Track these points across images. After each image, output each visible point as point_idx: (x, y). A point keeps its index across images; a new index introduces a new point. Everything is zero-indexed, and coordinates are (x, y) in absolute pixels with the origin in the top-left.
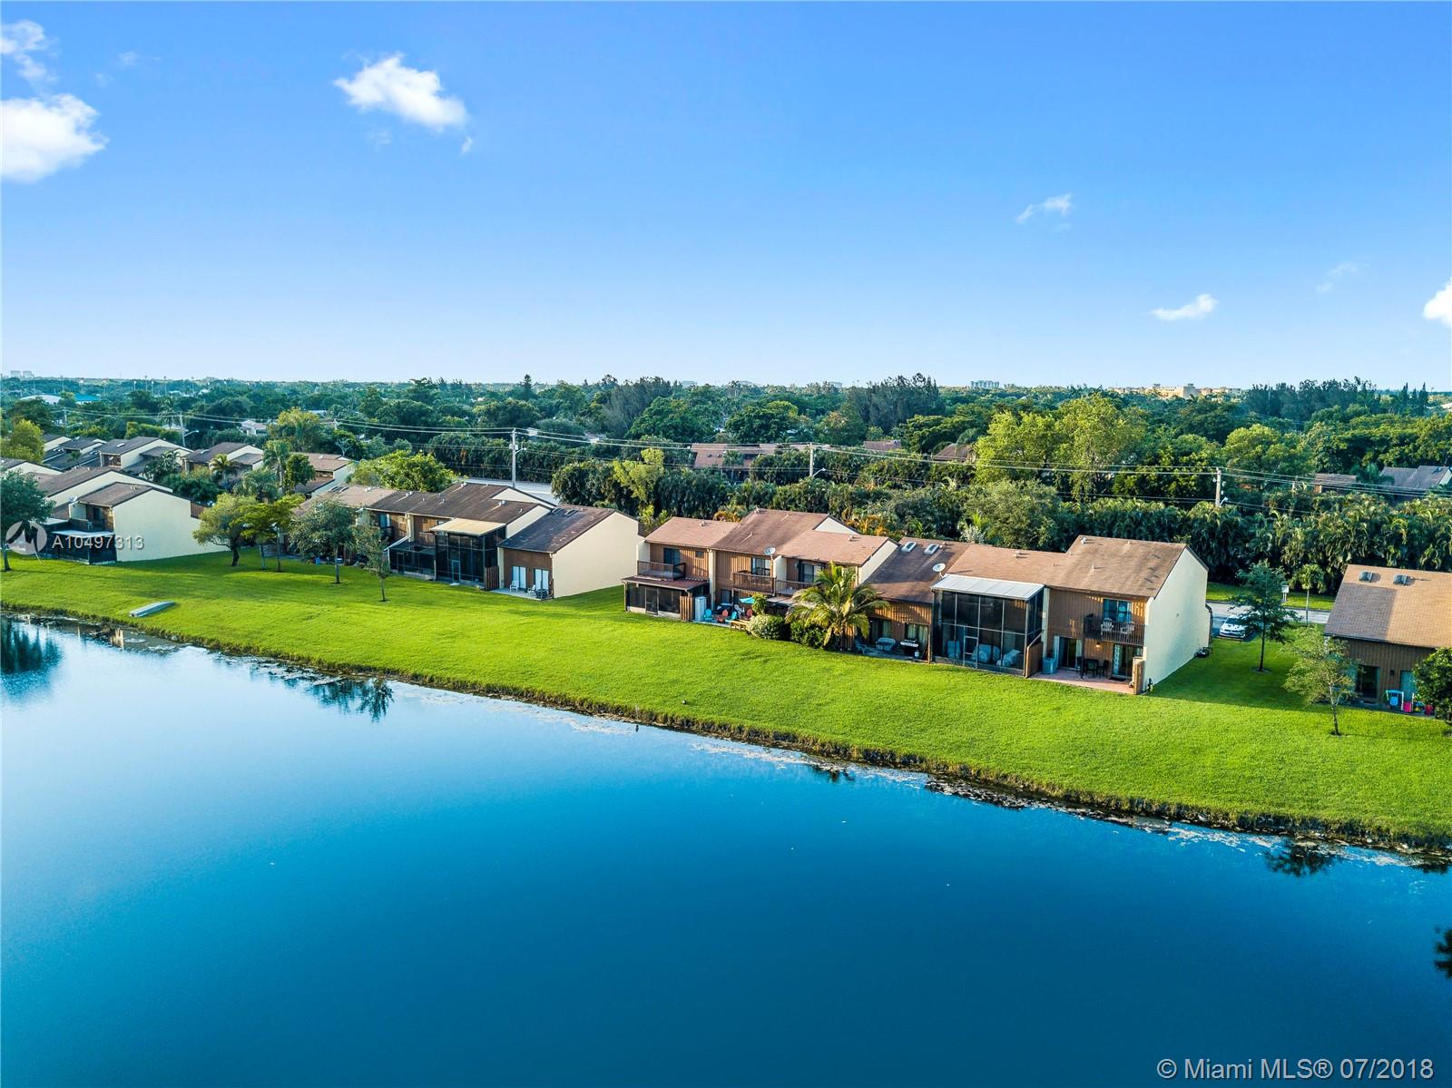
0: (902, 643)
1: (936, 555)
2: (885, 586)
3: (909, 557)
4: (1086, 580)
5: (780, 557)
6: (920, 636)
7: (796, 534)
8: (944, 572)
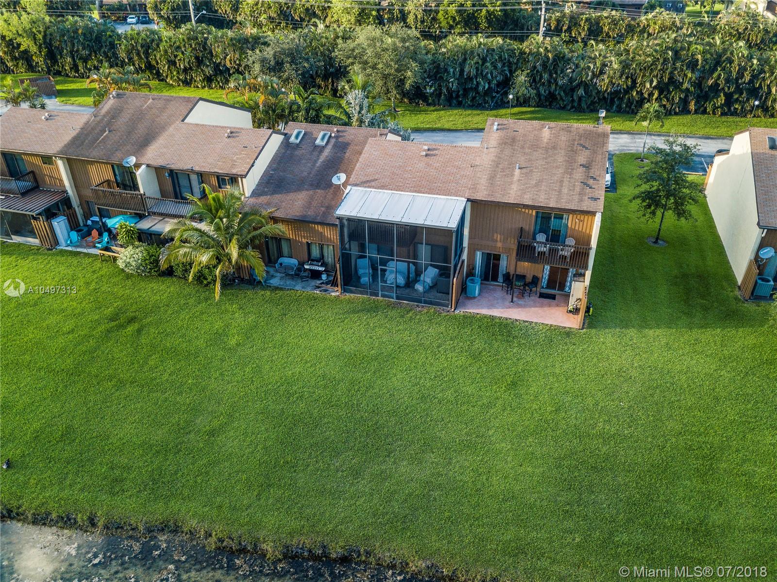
0: (307, 267)
1: (330, 147)
2: (277, 198)
3: (298, 153)
4: (515, 187)
5: (144, 167)
6: (326, 254)
7: (163, 128)
8: (345, 184)
